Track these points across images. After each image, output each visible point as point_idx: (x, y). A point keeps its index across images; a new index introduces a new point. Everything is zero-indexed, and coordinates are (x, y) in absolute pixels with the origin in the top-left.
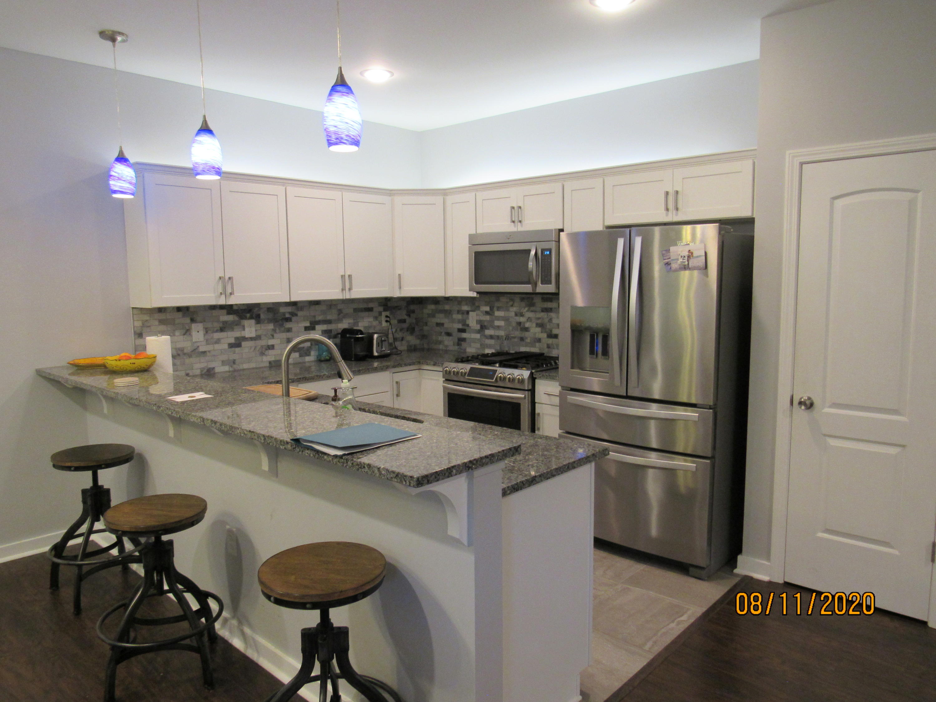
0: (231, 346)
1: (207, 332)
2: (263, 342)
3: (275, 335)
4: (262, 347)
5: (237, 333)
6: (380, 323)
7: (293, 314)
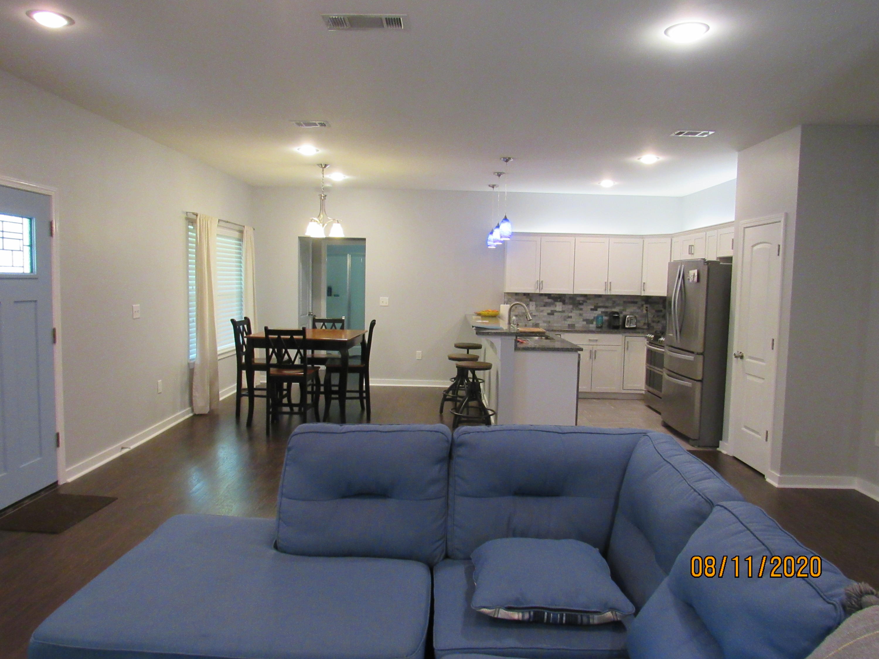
0: (549, 314)
1: (537, 306)
2: (566, 314)
3: (573, 311)
4: (565, 316)
5: (552, 308)
6: (642, 311)
7: (584, 301)
